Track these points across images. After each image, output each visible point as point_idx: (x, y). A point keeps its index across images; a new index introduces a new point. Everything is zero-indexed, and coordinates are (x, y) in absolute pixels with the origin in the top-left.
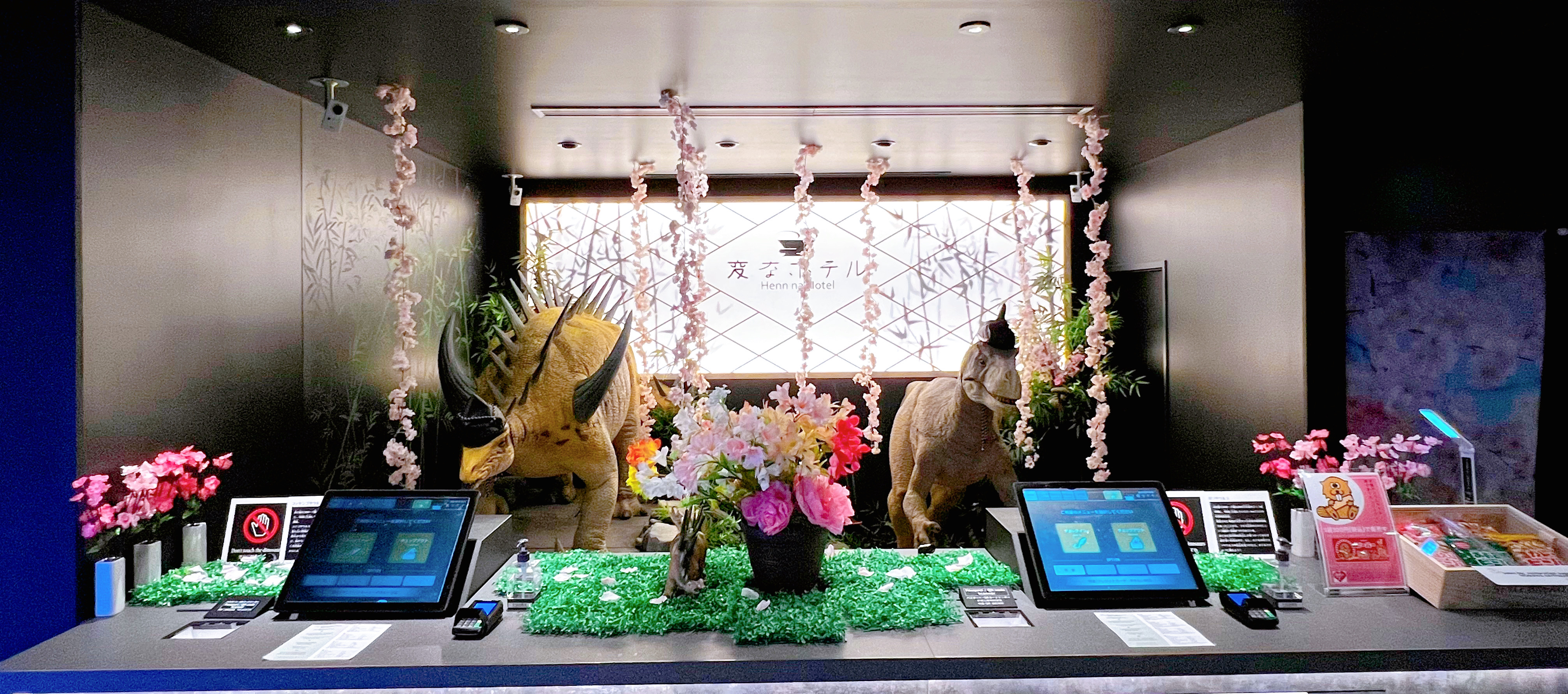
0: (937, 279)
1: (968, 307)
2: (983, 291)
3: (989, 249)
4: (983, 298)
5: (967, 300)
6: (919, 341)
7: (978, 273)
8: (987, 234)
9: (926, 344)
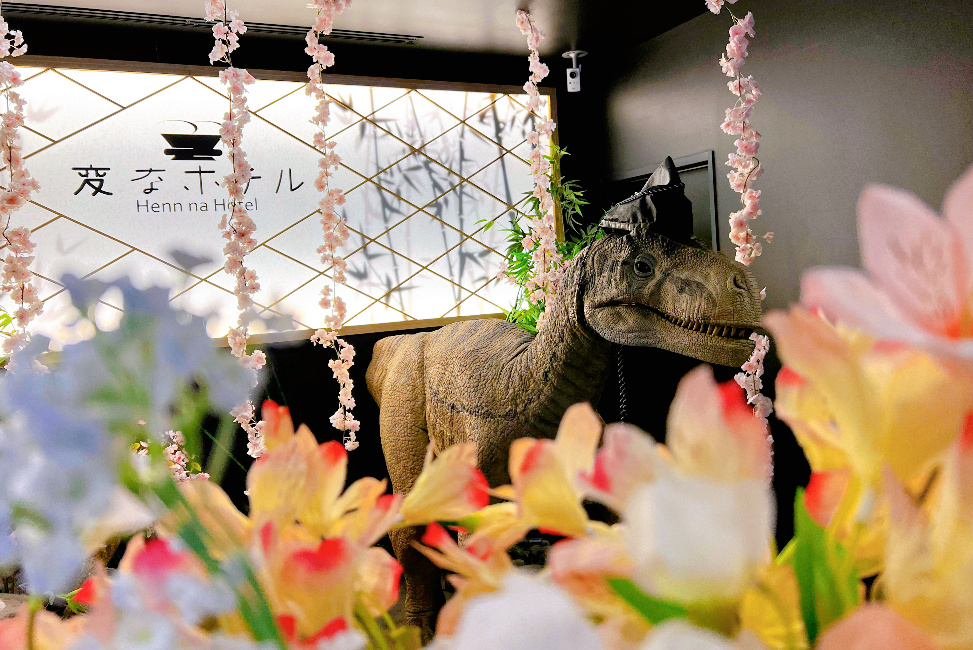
0: (404, 196)
1: (444, 234)
2: (461, 212)
3: (466, 156)
4: (461, 221)
5: (443, 223)
6: (384, 280)
7: (454, 188)
8: (462, 136)
9: (394, 285)
